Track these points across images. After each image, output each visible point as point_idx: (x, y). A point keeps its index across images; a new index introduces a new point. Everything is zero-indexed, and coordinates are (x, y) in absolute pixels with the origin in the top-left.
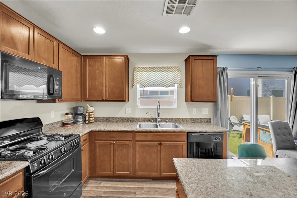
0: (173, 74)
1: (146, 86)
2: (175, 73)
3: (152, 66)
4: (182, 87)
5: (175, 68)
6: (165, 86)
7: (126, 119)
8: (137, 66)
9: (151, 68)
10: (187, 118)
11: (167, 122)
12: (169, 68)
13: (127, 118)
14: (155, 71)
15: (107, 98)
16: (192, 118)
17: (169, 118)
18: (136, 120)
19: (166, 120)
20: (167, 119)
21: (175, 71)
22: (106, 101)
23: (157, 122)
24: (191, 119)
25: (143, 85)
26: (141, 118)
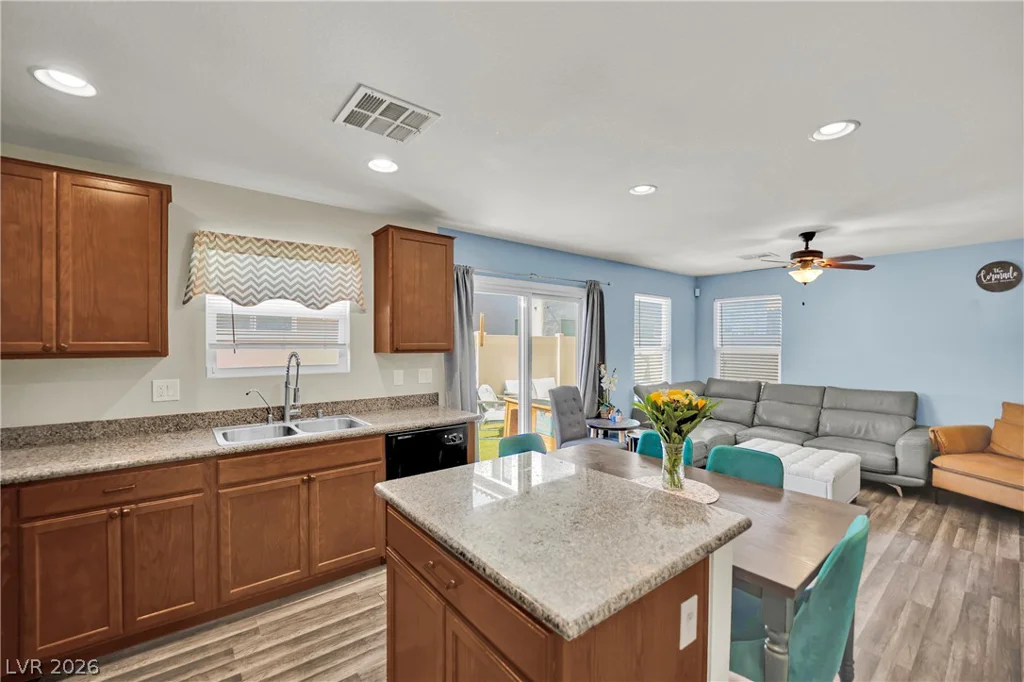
0: (339, 271)
1: (245, 301)
2: (346, 269)
3: (267, 237)
4: (364, 311)
5: (346, 253)
6: (313, 303)
7: (158, 422)
8: (206, 229)
9: (262, 242)
10: (377, 399)
11: (320, 415)
12: (326, 250)
13: (161, 418)
14: (279, 254)
15: (70, 343)
16: (393, 398)
17: (327, 403)
18: (200, 422)
19: (313, 411)
20: (317, 406)
21: (346, 263)
22: (62, 353)
23: (287, 417)
24: (390, 399)
25: (233, 296)
26: (224, 412)
